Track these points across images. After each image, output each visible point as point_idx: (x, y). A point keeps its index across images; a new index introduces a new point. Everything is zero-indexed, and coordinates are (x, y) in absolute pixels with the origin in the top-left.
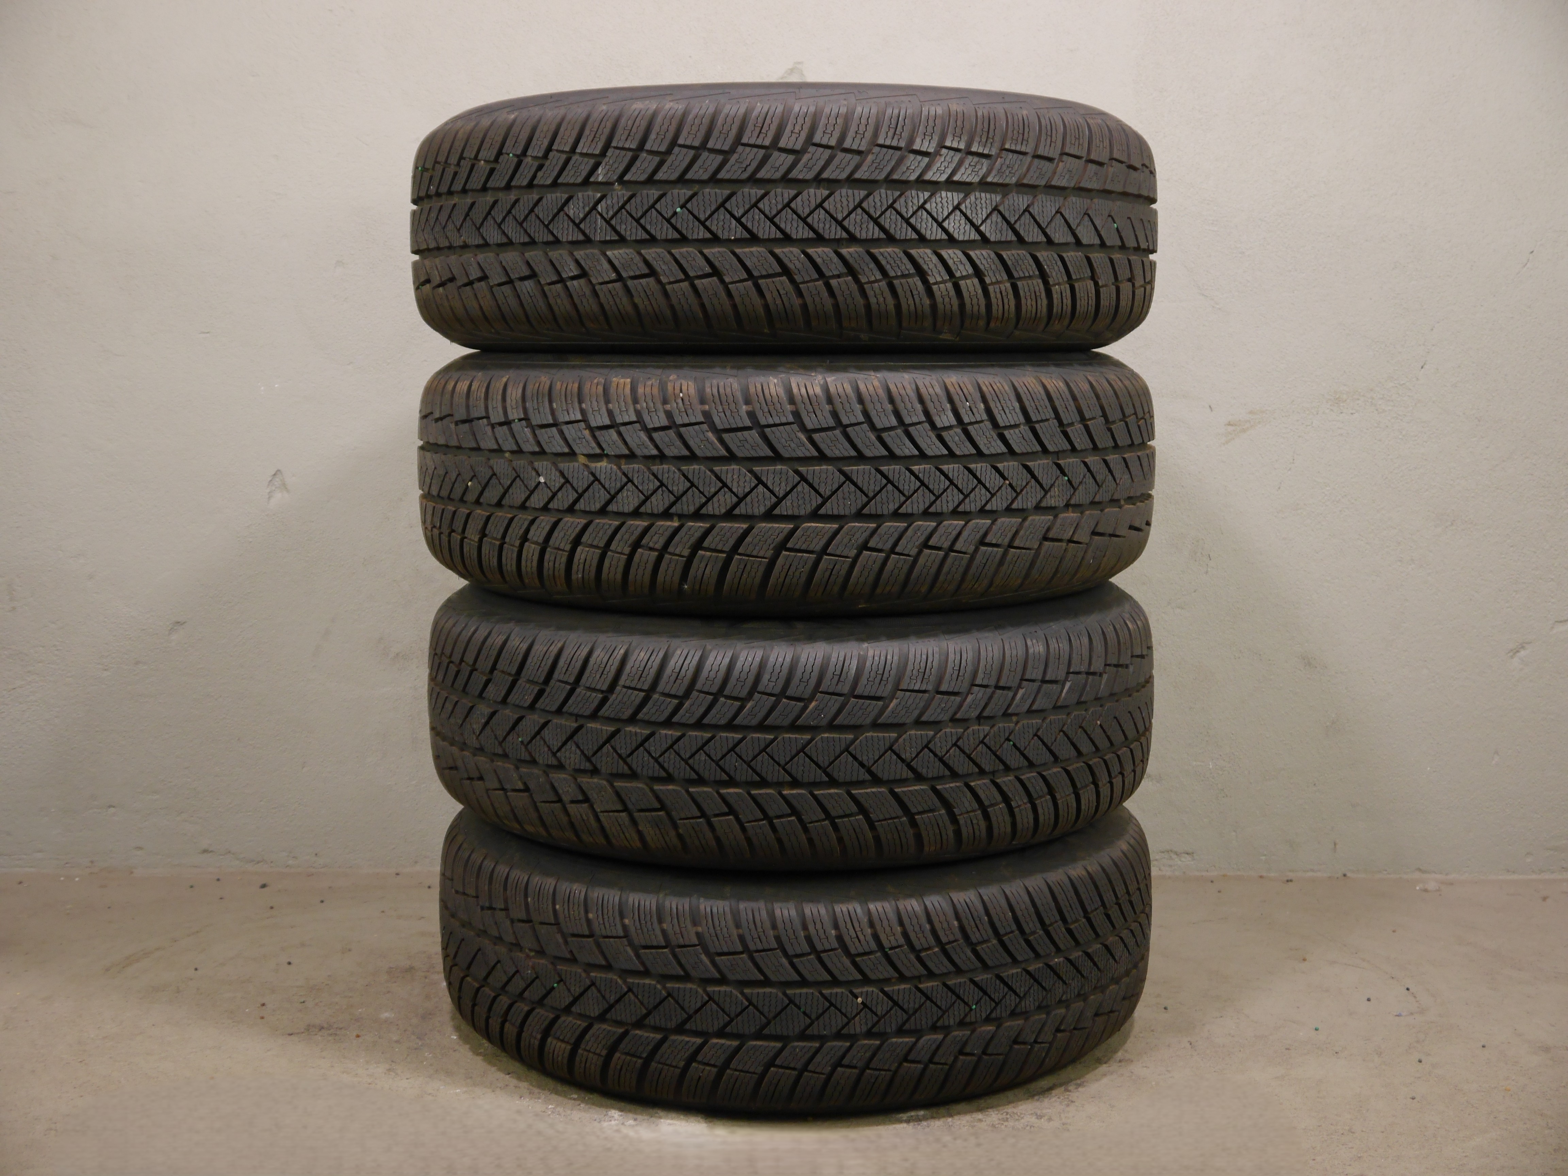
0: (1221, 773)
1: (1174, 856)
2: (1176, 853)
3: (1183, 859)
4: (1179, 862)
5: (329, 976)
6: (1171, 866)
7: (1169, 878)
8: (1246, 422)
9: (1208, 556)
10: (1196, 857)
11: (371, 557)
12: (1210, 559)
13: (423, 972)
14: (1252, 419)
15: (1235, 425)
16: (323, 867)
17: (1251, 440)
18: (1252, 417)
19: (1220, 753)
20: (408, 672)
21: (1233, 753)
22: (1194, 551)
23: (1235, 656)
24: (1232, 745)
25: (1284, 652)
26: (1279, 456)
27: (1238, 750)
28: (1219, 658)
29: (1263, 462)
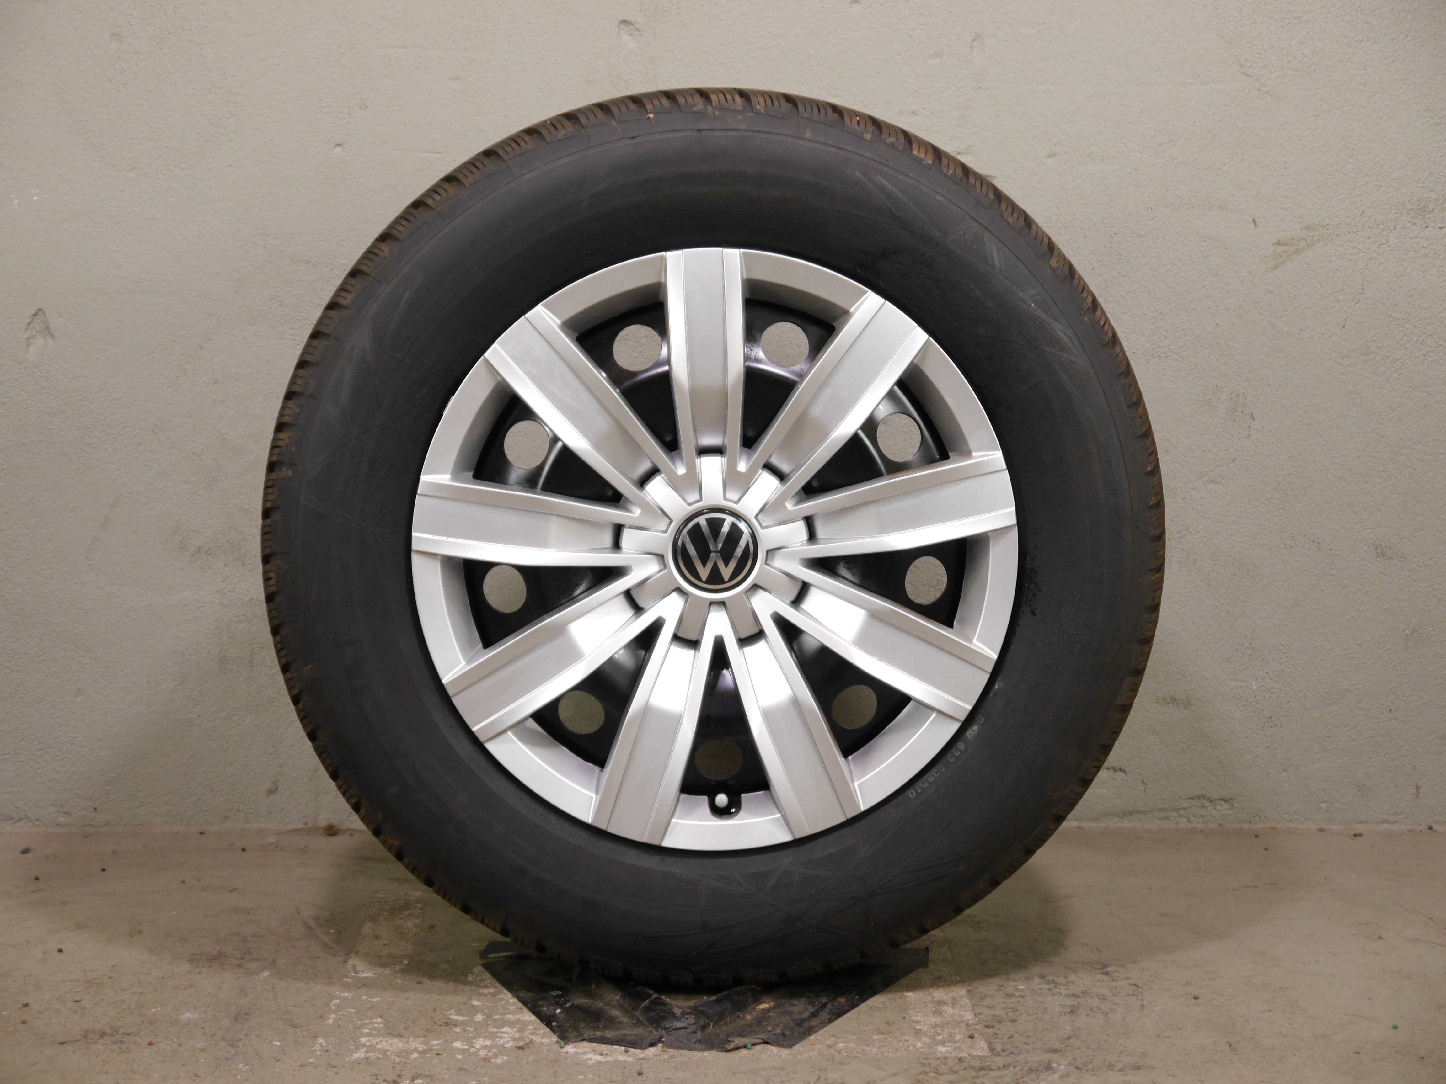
0: (1267, 696)
1: (1207, 804)
2: (1210, 800)
3: (1218, 808)
4: (1214, 811)
5: (113, 966)
6: (1203, 816)
7: (1201, 831)
8: (1301, 241)
9: (1250, 415)
10: (1236, 805)
11: (163, 422)
12: (1253, 419)
13: (236, 959)
14: (1309, 236)
15: (1287, 245)
16: (105, 826)
17: (1308, 264)
18: (1309, 234)
19: (1267, 670)
20: (213, 571)
21: (1283, 671)
22: (1233, 409)
23: (1286, 544)
24: (1282, 660)
25: (1349, 538)
26: (1343, 285)
27: (1290, 666)
28: (1265, 548)
29: (1323, 292)
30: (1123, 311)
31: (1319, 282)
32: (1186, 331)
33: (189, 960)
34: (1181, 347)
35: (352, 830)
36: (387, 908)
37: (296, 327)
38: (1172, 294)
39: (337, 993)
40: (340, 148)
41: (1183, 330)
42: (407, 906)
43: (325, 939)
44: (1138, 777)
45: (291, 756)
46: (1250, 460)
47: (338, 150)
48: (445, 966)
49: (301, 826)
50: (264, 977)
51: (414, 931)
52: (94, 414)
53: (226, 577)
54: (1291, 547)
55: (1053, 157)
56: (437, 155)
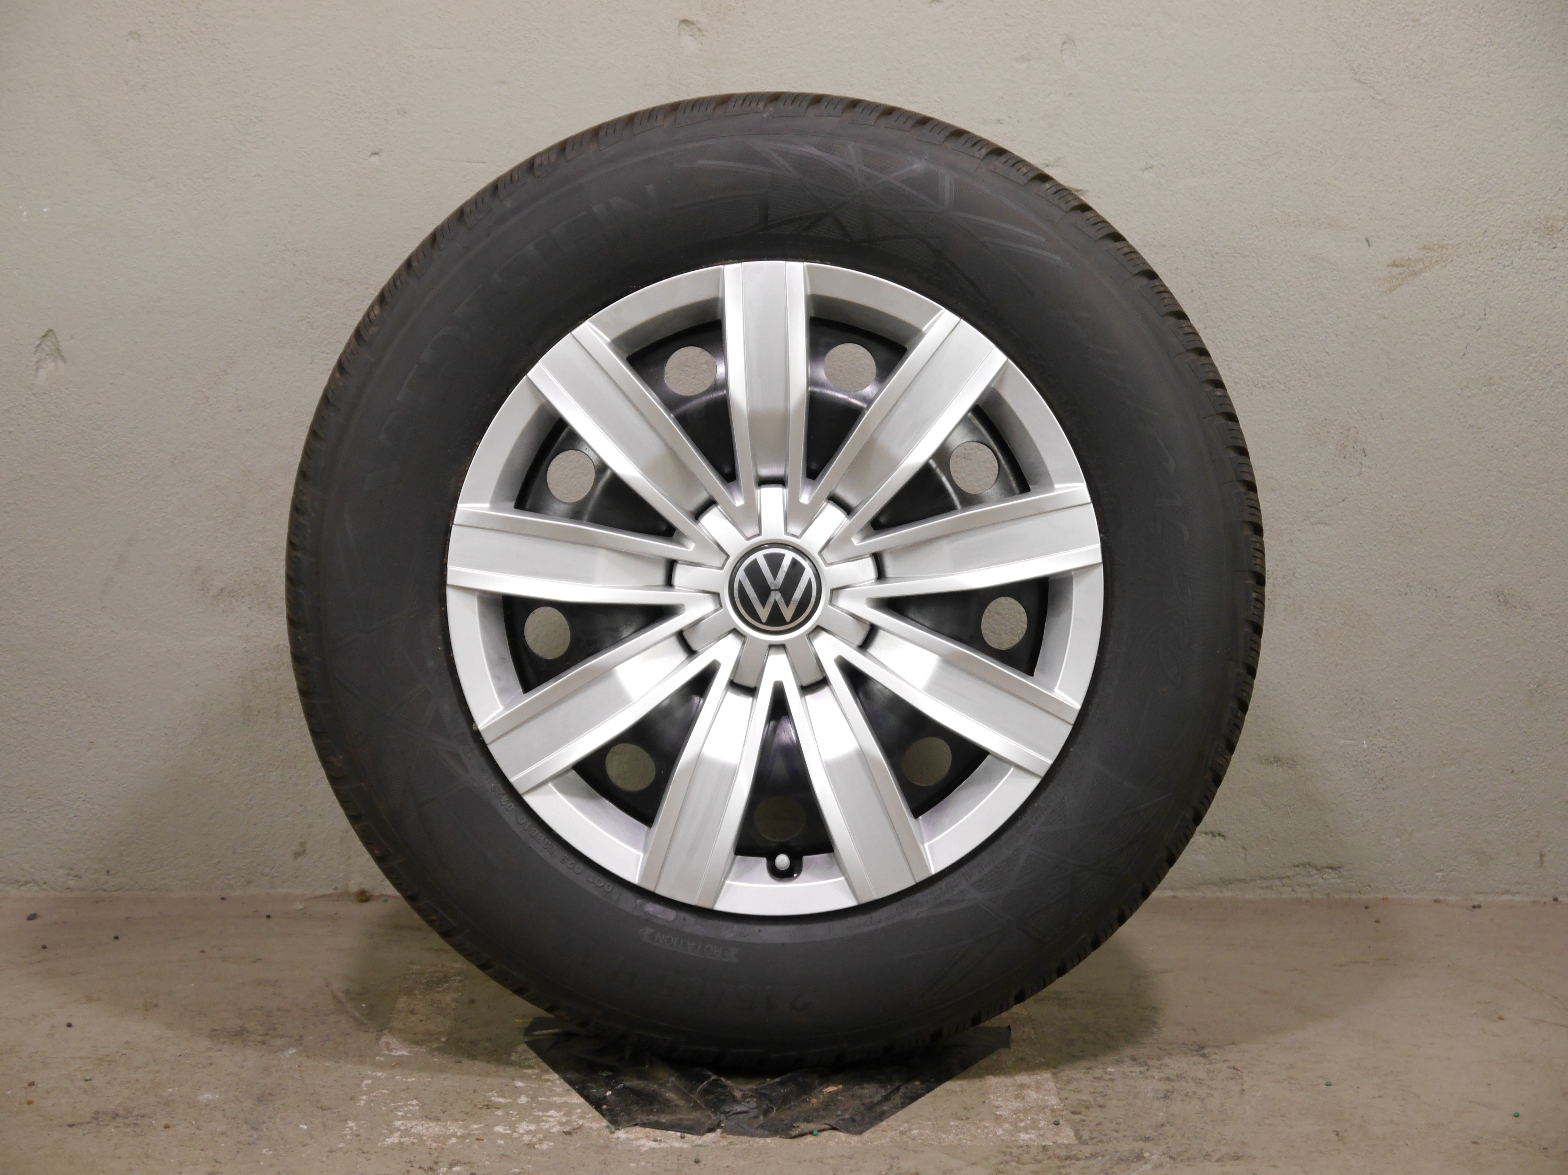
0: (1379, 755)
1: (1314, 872)
2: (1316, 868)
3: (1326, 876)
4: (1321, 881)
5: (127, 1043)
6: (1309, 886)
7: (1307, 901)
8: (1417, 262)
9: (1362, 450)
10: (1345, 873)
11: (183, 453)
12: (1365, 456)
13: (260, 1035)
14: (1427, 257)
15: (1403, 266)
16: (119, 890)
17: (1425, 287)
18: (1426, 255)
19: (1379, 728)
20: (236, 615)
21: (1397, 728)
22: (1343, 444)
23: (1400, 591)
24: (1395, 717)
25: (1469, 585)
26: (1464, 310)
27: (1404, 723)
28: (1377, 595)
29: (1441, 318)
30: (1224, 338)
31: (1438, 307)
32: (1293, 359)
33: (209, 1037)
34: (1287, 377)
35: (385, 895)
36: (423, 981)
37: (328, 351)
38: (1278, 319)
39: (369, 1072)
40: (376, 157)
41: (1290, 357)
42: (445, 978)
43: (357, 1014)
44: (1239, 842)
45: (320, 815)
46: (1362, 500)
47: (374, 159)
48: (487, 1044)
49: (330, 891)
50: (289, 1054)
51: (454, 1005)
52: (108, 444)
53: (251, 621)
54: (1406, 594)
55: (1150, 170)
56: (482, 165)
